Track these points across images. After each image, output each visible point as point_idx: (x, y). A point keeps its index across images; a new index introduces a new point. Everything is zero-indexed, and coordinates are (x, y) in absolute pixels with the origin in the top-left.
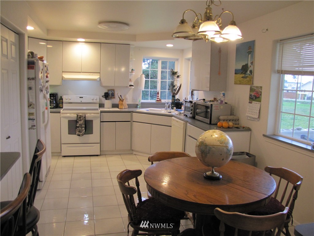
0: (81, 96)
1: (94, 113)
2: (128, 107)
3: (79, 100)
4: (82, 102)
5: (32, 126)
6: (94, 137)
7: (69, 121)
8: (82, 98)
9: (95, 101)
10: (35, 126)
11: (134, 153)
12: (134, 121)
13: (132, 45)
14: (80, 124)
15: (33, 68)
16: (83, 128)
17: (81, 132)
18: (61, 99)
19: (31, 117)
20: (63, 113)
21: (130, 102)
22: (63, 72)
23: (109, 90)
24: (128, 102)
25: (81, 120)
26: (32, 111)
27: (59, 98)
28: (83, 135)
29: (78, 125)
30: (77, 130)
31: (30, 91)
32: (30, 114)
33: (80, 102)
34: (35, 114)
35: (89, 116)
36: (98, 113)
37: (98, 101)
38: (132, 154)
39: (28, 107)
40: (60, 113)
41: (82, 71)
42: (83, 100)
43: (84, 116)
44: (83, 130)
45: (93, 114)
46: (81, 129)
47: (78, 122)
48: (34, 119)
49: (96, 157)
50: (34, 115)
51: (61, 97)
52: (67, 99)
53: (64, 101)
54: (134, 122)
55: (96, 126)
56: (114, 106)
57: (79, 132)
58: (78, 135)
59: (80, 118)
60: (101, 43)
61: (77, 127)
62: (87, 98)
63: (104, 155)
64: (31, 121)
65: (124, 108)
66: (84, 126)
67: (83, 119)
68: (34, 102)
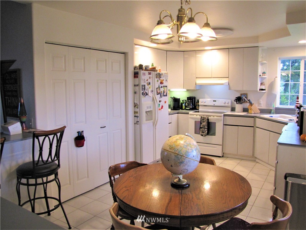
0: (215, 100)
1: (217, 116)
2: (260, 113)
3: (212, 103)
4: (215, 105)
5: (137, 122)
6: (217, 138)
7: (195, 122)
8: (215, 102)
9: (226, 105)
10: (138, 122)
11: (257, 160)
12: (257, 126)
13: (260, 47)
14: (203, 125)
15: (138, 77)
16: (206, 129)
17: (204, 133)
18: (198, 102)
19: (136, 115)
20: (191, 115)
21: (263, 107)
22: (196, 78)
23: (241, 94)
24: (261, 107)
25: (204, 122)
26: (137, 110)
27: (196, 101)
28: (205, 136)
29: (201, 126)
30: (201, 130)
31: (135, 95)
32: (135, 112)
33: (213, 105)
34: (139, 112)
35: (211, 119)
36: (221, 116)
37: (230, 104)
38: (255, 161)
39: (134, 107)
40: (188, 114)
41: (212, 77)
42: (216, 104)
43: (207, 118)
44: (206, 131)
45: (215, 117)
46: (204, 130)
47: (202, 123)
48: (138, 117)
49: (218, 158)
50: (138, 114)
51: (198, 100)
52: (202, 102)
53: (200, 103)
54: (257, 128)
55: (219, 128)
56: (245, 110)
57: (202, 132)
58: (201, 135)
59: (203, 119)
60: (229, 49)
61: (201, 128)
62: (220, 102)
63: (226, 157)
64: (136, 117)
65: (253, 112)
66: (207, 127)
67: (206, 121)
68: (138, 104)
